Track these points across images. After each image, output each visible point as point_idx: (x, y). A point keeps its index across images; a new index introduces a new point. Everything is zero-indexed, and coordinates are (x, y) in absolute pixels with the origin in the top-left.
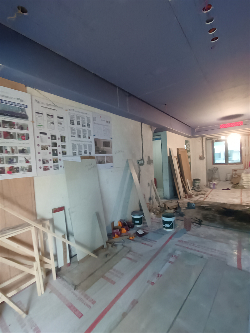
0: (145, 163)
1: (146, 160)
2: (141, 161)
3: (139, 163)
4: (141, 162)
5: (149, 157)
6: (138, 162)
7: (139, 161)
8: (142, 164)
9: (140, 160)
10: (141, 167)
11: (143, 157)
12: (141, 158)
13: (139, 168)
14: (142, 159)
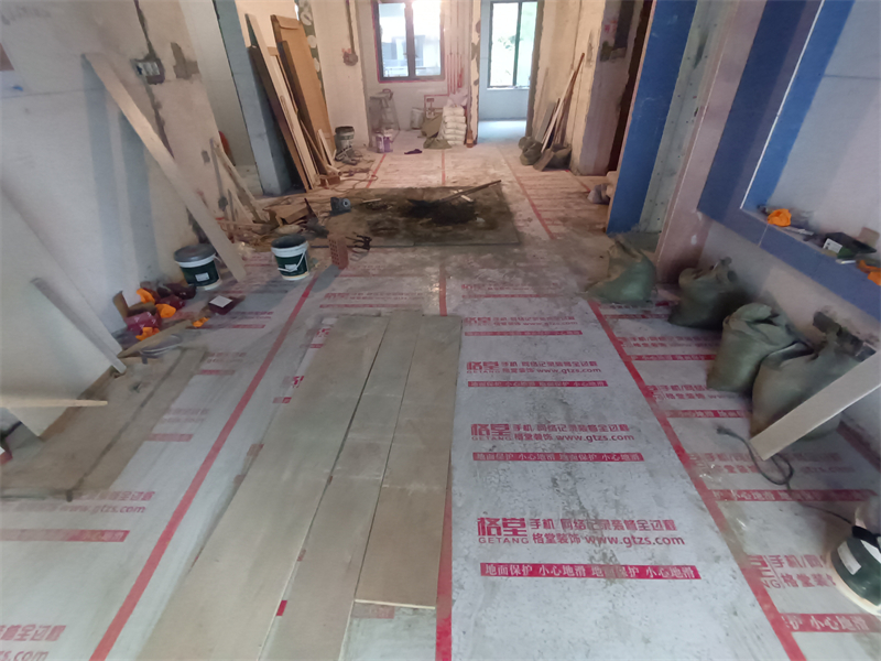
0: (170, 74)
1: (168, 59)
2: (149, 65)
3: (143, 72)
4: (151, 68)
5: (177, 50)
6: (139, 70)
7: (141, 65)
8: (158, 79)
9: (141, 58)
10: (156, 89)
11: (149, 45)
12: (147, 51)
13: (150, 92)
14: (152, 56)
